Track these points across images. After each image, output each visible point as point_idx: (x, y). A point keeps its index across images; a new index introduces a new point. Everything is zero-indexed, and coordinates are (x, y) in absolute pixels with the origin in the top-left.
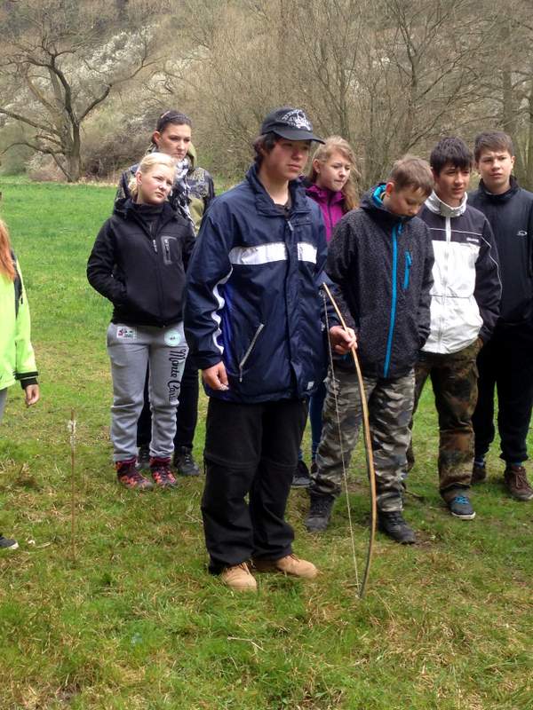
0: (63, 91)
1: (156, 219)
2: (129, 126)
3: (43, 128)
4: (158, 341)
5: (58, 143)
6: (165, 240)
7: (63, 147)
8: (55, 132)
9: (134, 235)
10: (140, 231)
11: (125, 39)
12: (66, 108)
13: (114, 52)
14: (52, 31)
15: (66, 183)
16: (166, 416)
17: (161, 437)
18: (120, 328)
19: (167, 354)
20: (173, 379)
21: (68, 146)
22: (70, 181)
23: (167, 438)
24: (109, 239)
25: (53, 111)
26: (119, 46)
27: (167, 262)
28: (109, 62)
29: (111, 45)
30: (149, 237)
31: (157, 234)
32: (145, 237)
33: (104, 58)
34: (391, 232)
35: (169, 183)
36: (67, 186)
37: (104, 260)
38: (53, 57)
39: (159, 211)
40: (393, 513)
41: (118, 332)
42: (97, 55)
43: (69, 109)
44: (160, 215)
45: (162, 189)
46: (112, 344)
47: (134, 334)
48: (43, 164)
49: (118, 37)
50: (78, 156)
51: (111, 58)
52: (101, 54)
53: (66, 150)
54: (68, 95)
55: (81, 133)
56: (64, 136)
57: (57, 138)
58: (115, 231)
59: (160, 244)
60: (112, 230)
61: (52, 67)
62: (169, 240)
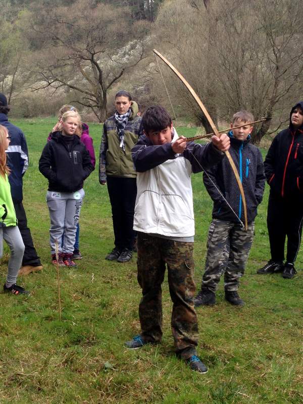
0: (98, 74)
1: (71, 142)
2: (136, 91)
3: (86, 93)
4: (70, 197)
5: (95, 101)
6: (75, 153)
7: (98, 104)
8: (93, 95)
9: (61, 149)
10: (63, 148)
11: (136, 43)
12: (99, 82)
13: (130, 51)
14: (92, 41)
15: (99, 123)
16: (71, 233)
17: (69, 243)
18: (53, 193)
19: (74, 203)
20: (76, 215)
21: (100, 103)
23: (72, 244)
24: (50, 151)
25: (93, 84)
26: (133, 47)
27: (75, 163)
28: (127, 56)
29: (128, 47)
30: (68, 151)
31: (71, 150)
32: (66, 151)
33: (124, 54)
34: (239, 149)
35: (75, 124)
36: (98, 125)
37: (48, 160)
38: (93, 55)
39: (72, 139)
41: (52, 195)
42: (121, 52)
43: (101, 83)
44: (73, 141)
45: (72, 128)
46: (50, 200)
47: (60, 196)
48: (89, 113)
49: (132, 43)
50: (105, 108)
51: (128, 54)
52: (123, 52)
53: (99, 105)
54: (101, 75)
55: (108, 96)
56: (98, 98)
57: (94, 99)
58: (53, 147)
59: (72, 154)
60: (51, 147)
61: (92, 60)
62: (77, 153)
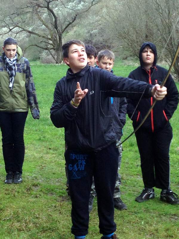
0: (54, 20)
3: (43, 37)
5: (51, 44)
8: (50, 39)
12: (55, 27)
21: (56, 46)
22: (57, 63)
25: (49, 29)
36: (56, 65)
38: (48, 3)
40: (117, 198)
54: (56, 21)
55: (63, 40)
56: (55, 41)
61: (48, 8)
